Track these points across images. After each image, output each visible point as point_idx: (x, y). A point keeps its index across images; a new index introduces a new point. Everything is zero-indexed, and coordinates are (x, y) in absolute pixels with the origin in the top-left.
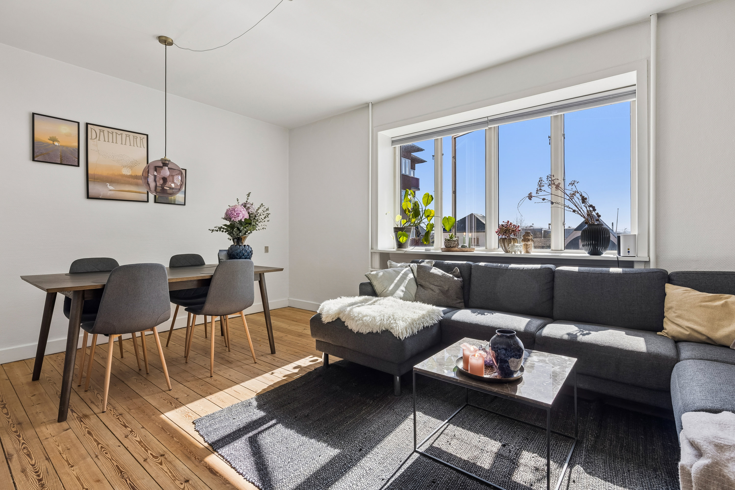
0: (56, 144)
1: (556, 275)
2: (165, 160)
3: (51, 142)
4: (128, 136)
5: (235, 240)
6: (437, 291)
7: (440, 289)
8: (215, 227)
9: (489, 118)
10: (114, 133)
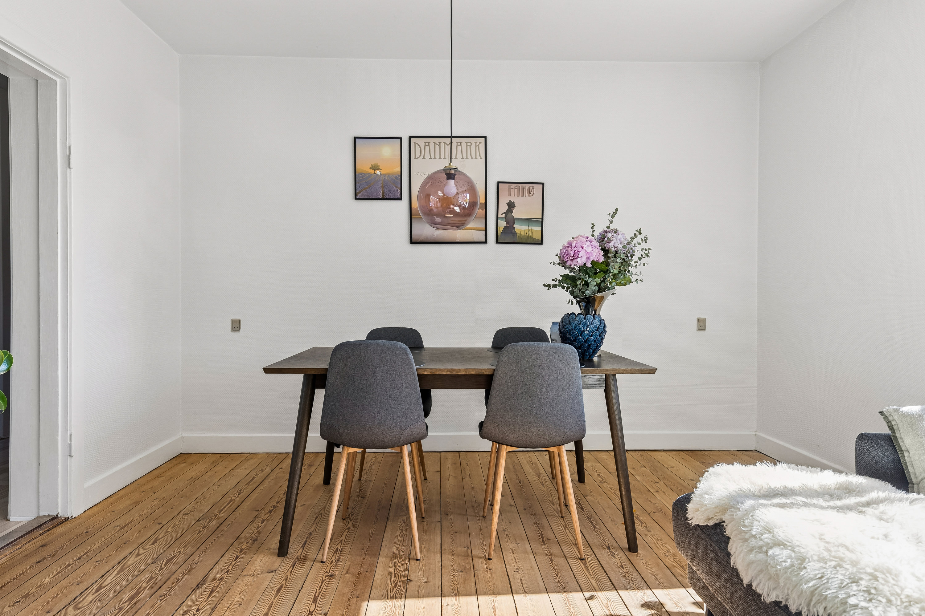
0: (378, 172)
2: (451, 169)
3: (373, 171)
4: (459, 144)
5: (583, 304)
8: (553, 280)
10: (441, 144)
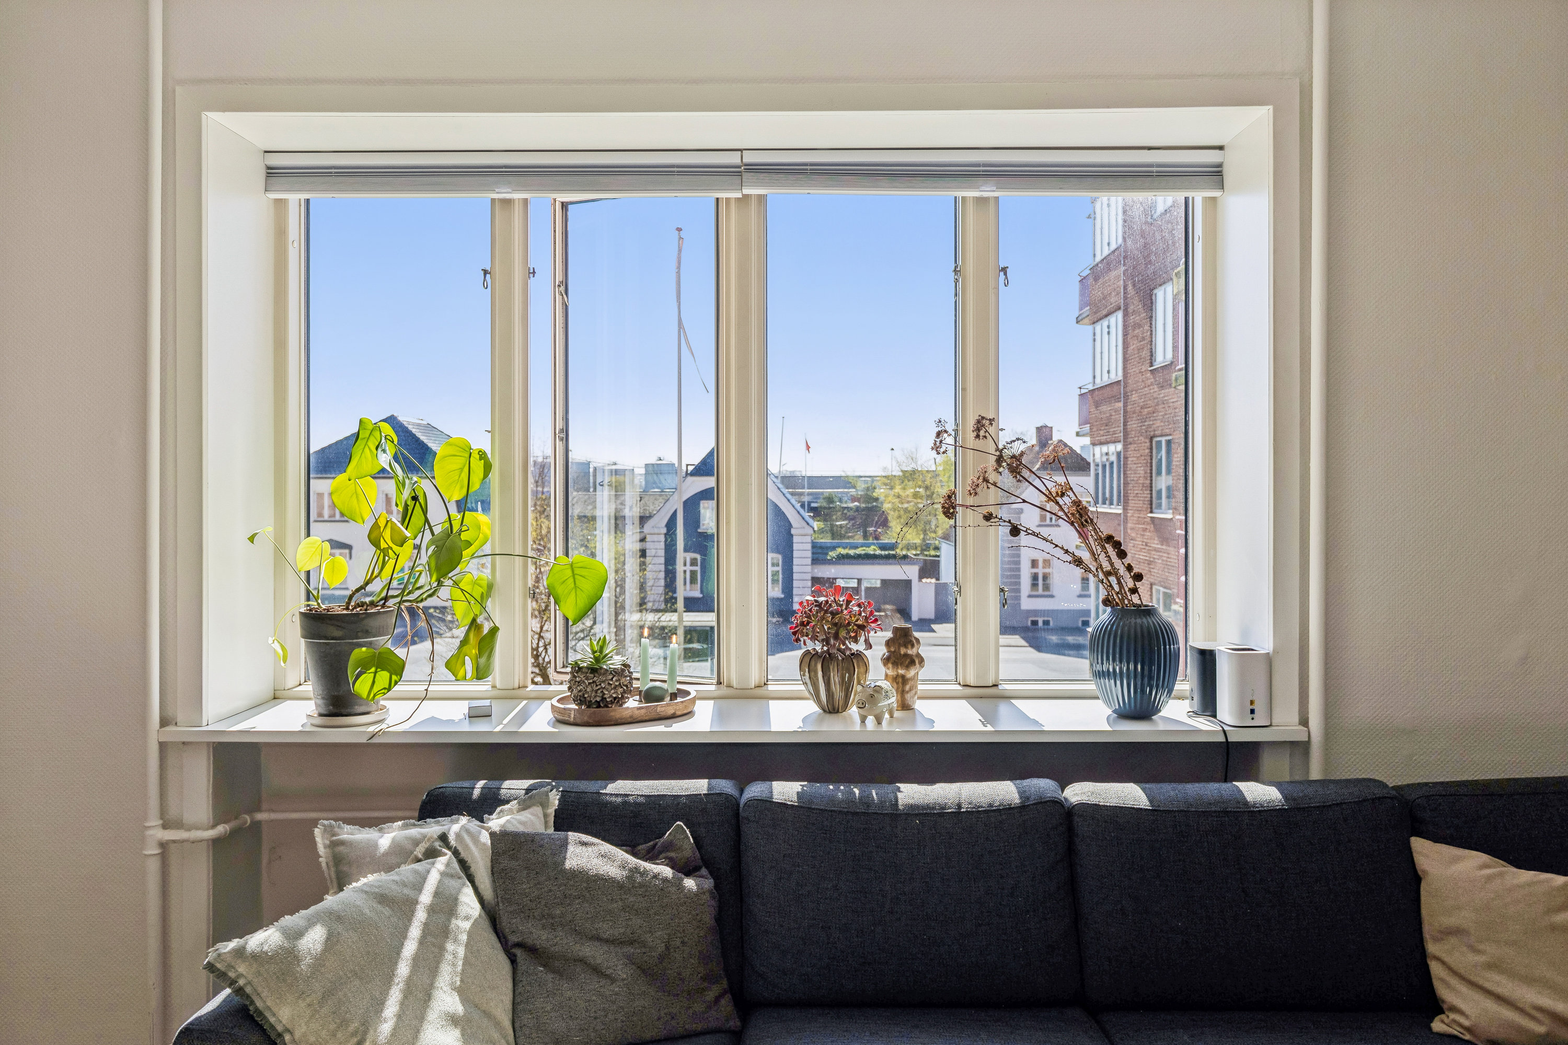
1: (1082, 827)
6: (622, 972)
7: (630, 959)
9: (749, 158)
